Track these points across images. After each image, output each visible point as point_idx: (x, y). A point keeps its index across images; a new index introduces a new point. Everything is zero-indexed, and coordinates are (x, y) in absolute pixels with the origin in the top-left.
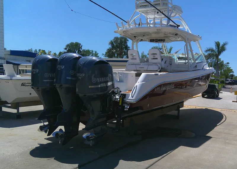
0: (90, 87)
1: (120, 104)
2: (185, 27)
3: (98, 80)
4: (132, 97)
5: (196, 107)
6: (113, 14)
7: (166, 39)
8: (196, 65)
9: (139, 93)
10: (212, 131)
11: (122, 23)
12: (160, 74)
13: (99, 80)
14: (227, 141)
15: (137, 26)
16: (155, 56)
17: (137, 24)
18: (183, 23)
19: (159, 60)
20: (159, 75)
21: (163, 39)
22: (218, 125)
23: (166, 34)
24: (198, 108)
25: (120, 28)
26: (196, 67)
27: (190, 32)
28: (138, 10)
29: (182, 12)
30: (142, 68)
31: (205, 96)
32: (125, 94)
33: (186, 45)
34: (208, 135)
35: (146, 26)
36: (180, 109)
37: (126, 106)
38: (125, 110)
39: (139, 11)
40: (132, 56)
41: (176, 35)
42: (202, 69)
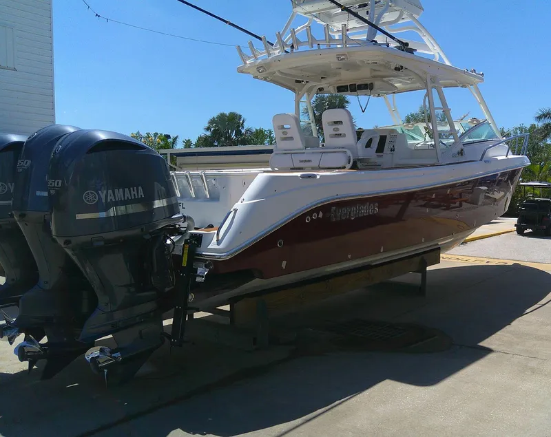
0: (79, 217)
1: (184, 264)
2: (430, 49)
3: (103, 197)
4: (219, 242)
5: (490, 260)
6: (226, 22)
7: (377, 84)
8: (462, 150)
9: (239, 232)
10: (504, 329)
11: (251, 43)
12: (321, 176)
13: (106, 196)
14: (533, 364)
15: (288, 49)
16: (338, 129)
17: (286, 45)
18: (427, 40)
19: (350, 139)
20: (318, 177)
21: (369, 82)
22: (528, 311)
23: (375, 70)
24: (493, 263)
25: (249, 58)
26: (461, 153)
27: (448, 63)
28: (300, 10)
29: (421, 8)
30: (305, 161)
31: (526, 231)
32: (200, 234)
33: (428, 95)
34: (484, 344)
35: (307, 48)
36: (428, 268)
37: (200, 270)
38: (198, 279)
39: (306, 14)
40: (283, 130)
41: (396, 69)
42: (481, 160)
